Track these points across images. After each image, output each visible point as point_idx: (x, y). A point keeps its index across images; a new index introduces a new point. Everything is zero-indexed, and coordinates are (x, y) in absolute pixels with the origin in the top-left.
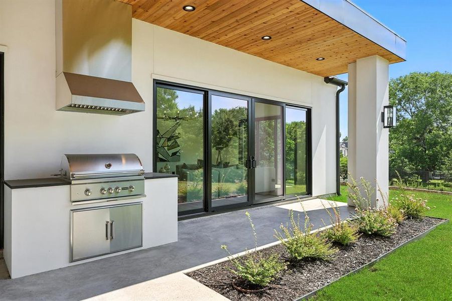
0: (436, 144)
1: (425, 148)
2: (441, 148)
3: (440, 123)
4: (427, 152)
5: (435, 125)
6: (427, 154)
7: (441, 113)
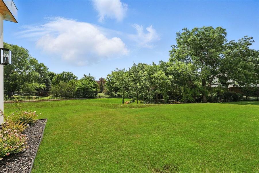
0: (16, 79)
1: (10, 81)
2: (19, 81)
3: (18, 69)
4: (11, 83)
5: (16, 70)
6: (11, 84)
7: (19, 65)
